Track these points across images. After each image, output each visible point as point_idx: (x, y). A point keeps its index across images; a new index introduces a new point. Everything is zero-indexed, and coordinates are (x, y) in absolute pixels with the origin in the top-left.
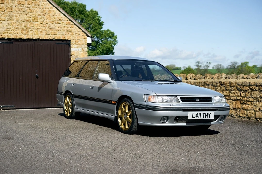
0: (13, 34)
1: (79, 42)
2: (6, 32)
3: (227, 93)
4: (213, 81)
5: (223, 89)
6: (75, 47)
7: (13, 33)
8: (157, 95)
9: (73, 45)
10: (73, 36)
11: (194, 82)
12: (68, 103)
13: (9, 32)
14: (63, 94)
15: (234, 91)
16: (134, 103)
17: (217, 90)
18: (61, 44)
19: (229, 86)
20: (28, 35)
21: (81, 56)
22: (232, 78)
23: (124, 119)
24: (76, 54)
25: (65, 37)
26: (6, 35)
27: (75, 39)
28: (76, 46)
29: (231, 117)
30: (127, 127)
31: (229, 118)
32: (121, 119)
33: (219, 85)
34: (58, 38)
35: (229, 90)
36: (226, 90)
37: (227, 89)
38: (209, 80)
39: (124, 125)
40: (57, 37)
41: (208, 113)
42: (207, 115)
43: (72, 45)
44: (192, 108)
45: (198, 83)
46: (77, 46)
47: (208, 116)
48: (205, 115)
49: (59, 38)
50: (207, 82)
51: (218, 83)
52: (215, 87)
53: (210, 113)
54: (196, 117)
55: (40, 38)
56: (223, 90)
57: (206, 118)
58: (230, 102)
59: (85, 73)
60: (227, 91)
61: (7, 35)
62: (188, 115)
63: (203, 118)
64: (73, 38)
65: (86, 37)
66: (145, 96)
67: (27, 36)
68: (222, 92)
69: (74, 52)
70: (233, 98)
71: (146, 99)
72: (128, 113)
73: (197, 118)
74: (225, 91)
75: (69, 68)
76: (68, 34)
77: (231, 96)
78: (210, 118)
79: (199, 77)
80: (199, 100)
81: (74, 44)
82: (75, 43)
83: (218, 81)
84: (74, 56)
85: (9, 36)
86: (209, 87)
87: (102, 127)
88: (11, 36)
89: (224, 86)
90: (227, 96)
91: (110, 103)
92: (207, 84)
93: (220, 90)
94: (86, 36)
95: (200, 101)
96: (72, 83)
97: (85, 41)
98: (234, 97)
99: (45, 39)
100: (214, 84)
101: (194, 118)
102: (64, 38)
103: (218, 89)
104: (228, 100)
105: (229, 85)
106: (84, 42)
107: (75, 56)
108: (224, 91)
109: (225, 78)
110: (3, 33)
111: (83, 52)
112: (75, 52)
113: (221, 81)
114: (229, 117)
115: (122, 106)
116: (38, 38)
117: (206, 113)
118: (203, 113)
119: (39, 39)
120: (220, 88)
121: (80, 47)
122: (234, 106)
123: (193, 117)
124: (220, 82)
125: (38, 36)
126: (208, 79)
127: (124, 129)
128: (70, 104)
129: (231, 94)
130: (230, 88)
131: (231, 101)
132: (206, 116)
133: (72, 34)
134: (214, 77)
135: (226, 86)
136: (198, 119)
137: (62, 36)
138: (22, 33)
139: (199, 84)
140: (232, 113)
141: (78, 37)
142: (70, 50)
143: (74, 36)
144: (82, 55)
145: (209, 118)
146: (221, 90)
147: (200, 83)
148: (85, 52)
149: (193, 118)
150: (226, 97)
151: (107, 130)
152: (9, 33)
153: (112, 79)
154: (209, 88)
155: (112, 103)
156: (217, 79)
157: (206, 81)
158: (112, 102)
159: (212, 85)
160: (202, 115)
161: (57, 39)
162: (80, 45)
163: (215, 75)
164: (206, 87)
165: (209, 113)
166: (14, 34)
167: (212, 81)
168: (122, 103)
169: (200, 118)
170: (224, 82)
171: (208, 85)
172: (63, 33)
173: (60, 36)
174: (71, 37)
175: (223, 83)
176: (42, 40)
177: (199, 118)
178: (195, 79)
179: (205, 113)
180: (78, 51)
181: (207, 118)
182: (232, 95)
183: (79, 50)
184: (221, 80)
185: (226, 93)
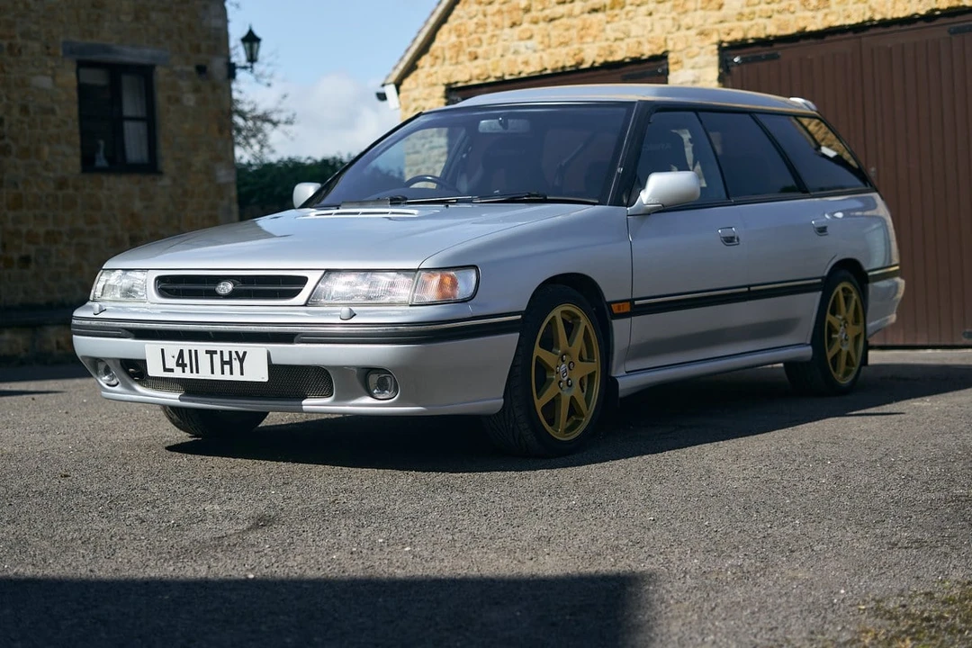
0: (770, 17)
2: (747, 10)
7: (769, 14)
13: (757, 9)
20: (826, 11)
26: (746, 24)
34: (950, 1)
41: (230, 352)
42: (230, 363)
47: (236, 364)
48: (217, 358)
49: (955, 4)
53: (245, 353)
54: (180, 368)
55: (878, 17)
57: (223, 373)
61: (752, 26)
63: (213, 373)
67: (826, 15)
73: (184, 372)
78: (247, 378)
85: (756, 28)
88: (765, 28)
99: (895, 16)
101: (172, 370)
110: (739, 20)
116: (866, 18)
117: (222, 352)
118: (207, 352)
119: (871, 20)
123: (167, 367)
125: (867, 9)
132: (227, 368)
136: (188, 375)
138: (802, 7)
145: (242, 374)
149: (166, 370)
152: (757, 15)
160: (204, 360)
165: (237, 352)
166: (776, 16)
169: (197, 372)
176: (885, 23)
177: (192, 372)
179: (215, 352)
181: (231, 373)
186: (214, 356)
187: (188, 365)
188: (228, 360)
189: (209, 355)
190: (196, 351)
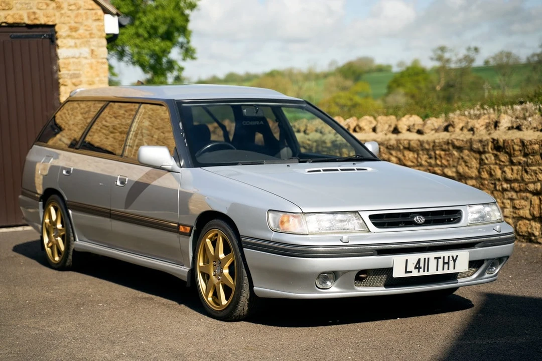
1: (81, 31)
3: (515, 171)
4: (475, 138)
5: (503, 160)
6: (70, 47)
8: (303, 213)
9: (65, 41)
10: (63, 12)
11: (419, 141)
12: (54, 224)
14: (37, 197)
15: (534, 168)
16: (241, 234)
17: (485, 164)
18: (27, 37)
19: (519, 152)
21: (88, 72)
22: (529, 129)
23: (214, 278)
24: (71, 67)
25: (37, 16)
27: (69, 23)
28: (71, 42)
29: (527, 242)
30: (224, 302)
31: (524, 245)
32: (206, 277)
33: (491, 149)
34: (15, 19)
35: (520, 164)
36: (512, 163)
37: (515, 161)
38: (462, 136)
39: (216, 295)
40: (13, 16)
41: (449, 257)
42: (448, 263)
43: (63, 40)
44: (403, 246)
45: (432, 144)
46: (76, 43)
47: (451, 263)
48: (441, 261)
49: (18, 21)
50: (457, 140)
51: (488, 145)
52: (478, 156)
53: (457, 256)
54: (417, 270)
56: (502, 163)
57: (443, 269)
58: (523, 199)
59: (104, 131)
60: (515, 168)
62: (391, 266)
63: (437, 270)
64: (63, 20)
65: (101, 16)
66: (271, 215)
68: (500, 169)
69: (66, 61)
70: (531, 187)
71: (274, 222)
72: (225, 260)
73: (419, 272)
74: (509, 167)
75: (54, 117)
76: (45, 7)
77: (527, 180)
78: (457, 270)
79: (433, 124)
80: (423, 220)
81: (65, 38)
82: (71, 34)
83: (488, 137)
84: (66, 72)
86: (461, 154)
87: (153, 296)
89: (506, 153)
90: (516, 180)
91: (176, 230)
92: (455, 147)
93: (494, 165)
94: (100, 12)
95: (427, 223)
96: (64, 168)
97: (98, 25)
98: (534, 183)
100: (475, 146)
101: (411, 272)
102: (35, 19)
103: (489, 160)
104: (516, 192)
105: (521, 148)
106: (95, 31)
107: (71, 72)
108: (506, 166)
109: (509, 129)
111: (94, 61)
112: (71, 60)
113: (496, 138)
114: (522, 242)
115: (208, 240)
117: (444, 257)
118: (435, 258)
120: (495, 159)
121: (85, 46)
122: (537, 208)
123: (408, 270)
124: (494, 140)
126: (460, 132)
127: (216, 308)
128: (59, 226)
129: (525, 174)
130: (524, 159)
131: (529, 195)
132: (446, 266)
133: (59, 7)
134: (477, 126)
135: (512, 151)
136: (422, 273)
137: (28, 13)
139: (433, 146)
140: (529, 230)
141: (77, 16)
142: (53, 54)
143: (65, 13)
144: (91, 68)
145: (454, 268)
146: (496, 164)
147: (437, 144)
148: (100, 60)
150: (513, 185)
151: (168, 307)
153: (177, 158)
154: (462, 158)
155: (180, 230)
156: (485, 131)
157: (453, 136)
158: (181, 227)
159: (471, 149)
160: (433, 263)
161: (14, 23)
162: (85, 40)
163: (479, 121)
164: (454, 154)
165: (452, 257)
167: (471, 139)
168: (207, 232)
169: (428, 271)
170: (504, 141)
171: (460, 149)
172: (31, 5)
173: (21, 12)
174: (55, 15)
175: (501, 144)
177: (424, 271)
178: (420, 132)
179: (440, 258)
180: (79, 57)
181: (448, 269)
182: (530, 177)
183: (81, 54)
184: (496, 135)
185: (511, 172)
186: (439, 260)
187: (423, 268)
188: (447, 261)
189: (436, 260)
190: (428, 259)
